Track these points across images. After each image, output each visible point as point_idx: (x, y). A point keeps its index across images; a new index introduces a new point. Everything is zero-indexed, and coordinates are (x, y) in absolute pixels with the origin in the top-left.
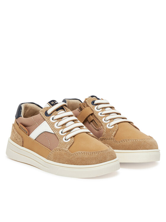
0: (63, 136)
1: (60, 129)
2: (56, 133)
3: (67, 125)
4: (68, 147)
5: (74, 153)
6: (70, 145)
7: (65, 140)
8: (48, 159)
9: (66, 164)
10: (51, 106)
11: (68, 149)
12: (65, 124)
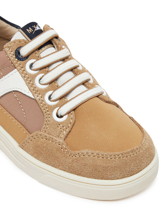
0: (52, 108)
1: (46, 90)
2: (37, 98)
3: (60, 82)
4: (63, 134)
5: (77, 152)
6: (68, 130)
7: (58, 116)
8: (22, 147)
9: (60, 169)
10: (29, 40)
11: (64, 140)
12: (56, 79)
